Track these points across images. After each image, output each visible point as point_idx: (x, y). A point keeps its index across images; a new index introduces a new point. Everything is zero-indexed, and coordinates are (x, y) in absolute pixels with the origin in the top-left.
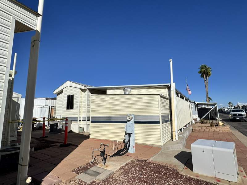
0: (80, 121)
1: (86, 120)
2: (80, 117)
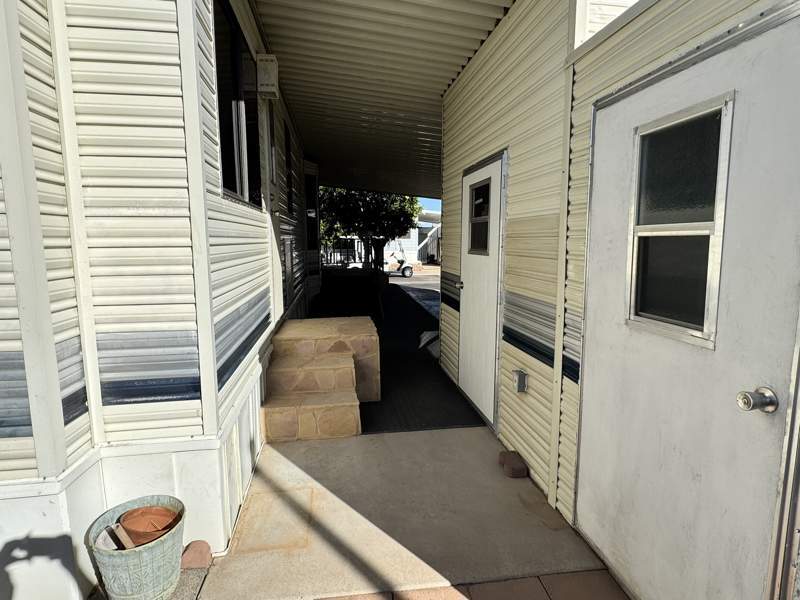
2: (69, 352)
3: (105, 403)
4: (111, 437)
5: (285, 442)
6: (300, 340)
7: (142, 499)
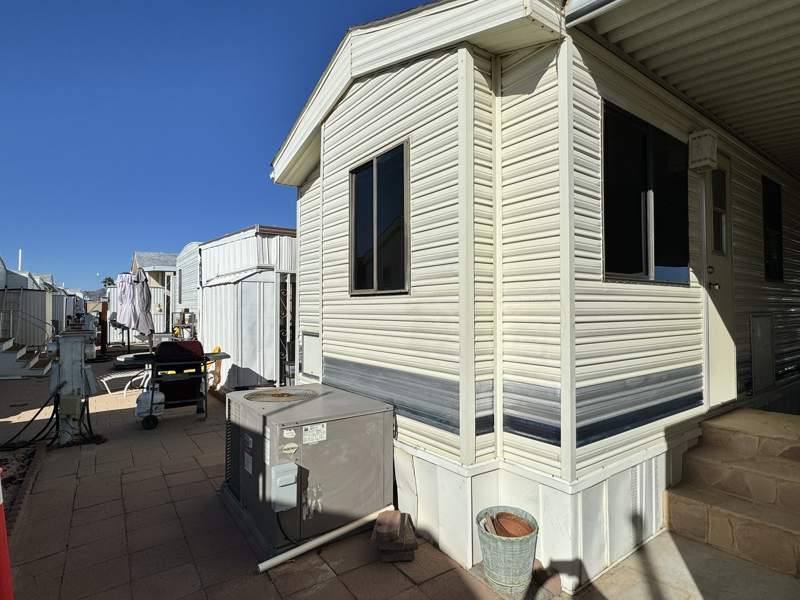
0: (484, 425)
1: (568, 434)
2: (485, 389)
3: (505, 430)
4: (507, 455)
5: (691, 539)
6: (738, 432)
7: (517, 510)
